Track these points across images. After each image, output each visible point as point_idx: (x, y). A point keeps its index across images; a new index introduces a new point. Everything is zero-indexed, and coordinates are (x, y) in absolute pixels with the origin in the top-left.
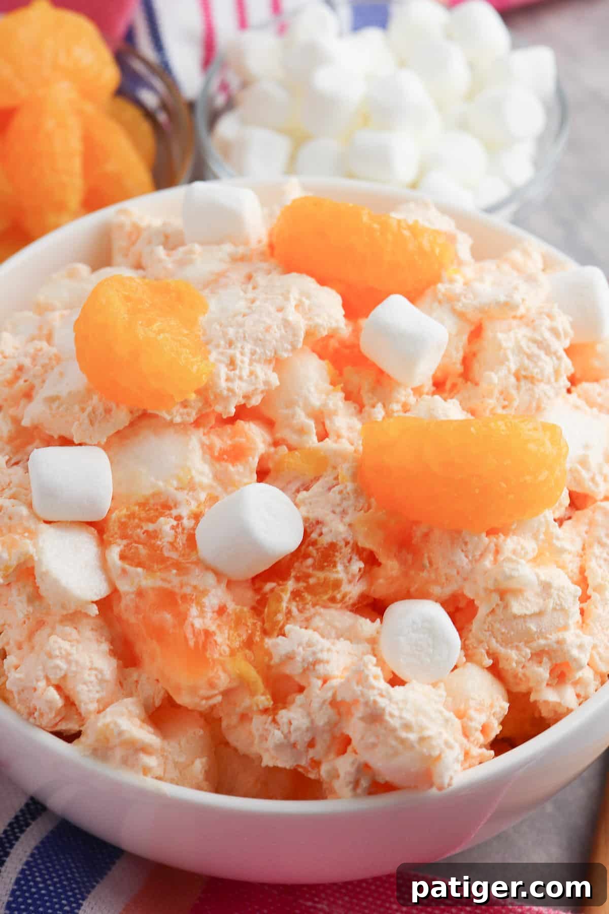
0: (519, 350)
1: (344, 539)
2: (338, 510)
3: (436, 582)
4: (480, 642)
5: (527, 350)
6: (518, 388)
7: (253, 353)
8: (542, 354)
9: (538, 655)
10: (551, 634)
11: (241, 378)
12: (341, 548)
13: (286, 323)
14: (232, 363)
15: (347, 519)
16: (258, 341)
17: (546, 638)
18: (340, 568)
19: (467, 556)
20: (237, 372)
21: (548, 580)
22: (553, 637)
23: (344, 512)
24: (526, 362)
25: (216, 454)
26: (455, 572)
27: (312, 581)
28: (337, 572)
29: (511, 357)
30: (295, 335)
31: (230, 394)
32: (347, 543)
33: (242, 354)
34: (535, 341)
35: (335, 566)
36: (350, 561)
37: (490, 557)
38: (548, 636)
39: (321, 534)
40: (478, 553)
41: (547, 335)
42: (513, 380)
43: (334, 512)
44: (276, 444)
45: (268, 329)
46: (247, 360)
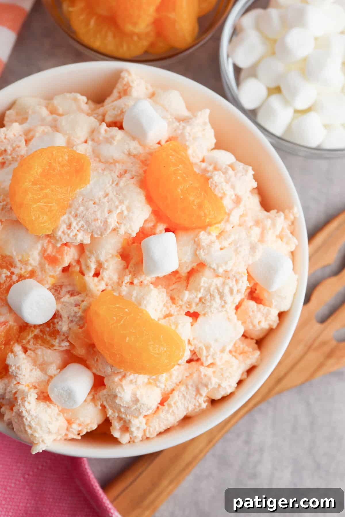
0: (208, 290)
1: (63, 333)
2: (70, 318)
3: (96, 368)
4: (100, 399)
5: (212, 293)
6: (197, 304)
7: (83, 226)
8: (217, 297)
9: (120, 419)
10: (129, 416)
11: (68, 235)
12: (60, 335)
13: (106, 222)
14: (70, 226)
15: (70, 325)
16: (87, 222)
17: (126, 416)
18: (57, 341)
19: (111, 369)
20: (69, 232)
21: (140, 398)
22: (129, 417)
23: (72, 321)
24: (208, 297)
25: (45, 255)
26: (103, 371)
27: (45, 337)
28: (55, 342)
29: (202, 290)
30: (105, 230)
31: (60, 240)
32: (64, 335)
33: (77, 224)
34: (218, 290)
35: (55, 339)
36: (63, 340)
37: (120, 377)
38: (128, 416)
39: (58, 323)
40: (116, 372)
41: (227, 291)
42: (197, 300)
43: (68, 318)
44: (78, 262)
45: (96, 220)
46: (77, 228)
